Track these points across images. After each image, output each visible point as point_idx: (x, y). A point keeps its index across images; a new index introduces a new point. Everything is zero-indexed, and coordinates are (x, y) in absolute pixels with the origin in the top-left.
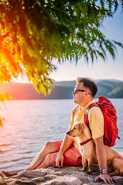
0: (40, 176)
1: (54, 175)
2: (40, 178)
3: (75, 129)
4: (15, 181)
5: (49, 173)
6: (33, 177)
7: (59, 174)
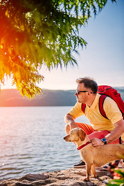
0: (42, 179)
1: (55, 179)
2: (41, 181)
5: (51, 177)
6: (35, 180)
7: (60, 178)
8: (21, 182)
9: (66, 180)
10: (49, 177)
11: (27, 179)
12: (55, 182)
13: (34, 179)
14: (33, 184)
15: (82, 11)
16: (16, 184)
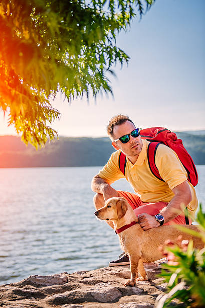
0: (57, 284)
1: (79, 284)
2: (55, 288)
3: (110, 207)
4: (13, 290)
5: (71, 280)
6: (45, 286)
7: (87, 281)
8: (21, 289)
9: (97, 284)
10: (67, 280)
11: (32, 284)
12: (79, 287)
13: (43, 284)
14: (42, 291)
15: (121, 7)
16: (13, 291)
